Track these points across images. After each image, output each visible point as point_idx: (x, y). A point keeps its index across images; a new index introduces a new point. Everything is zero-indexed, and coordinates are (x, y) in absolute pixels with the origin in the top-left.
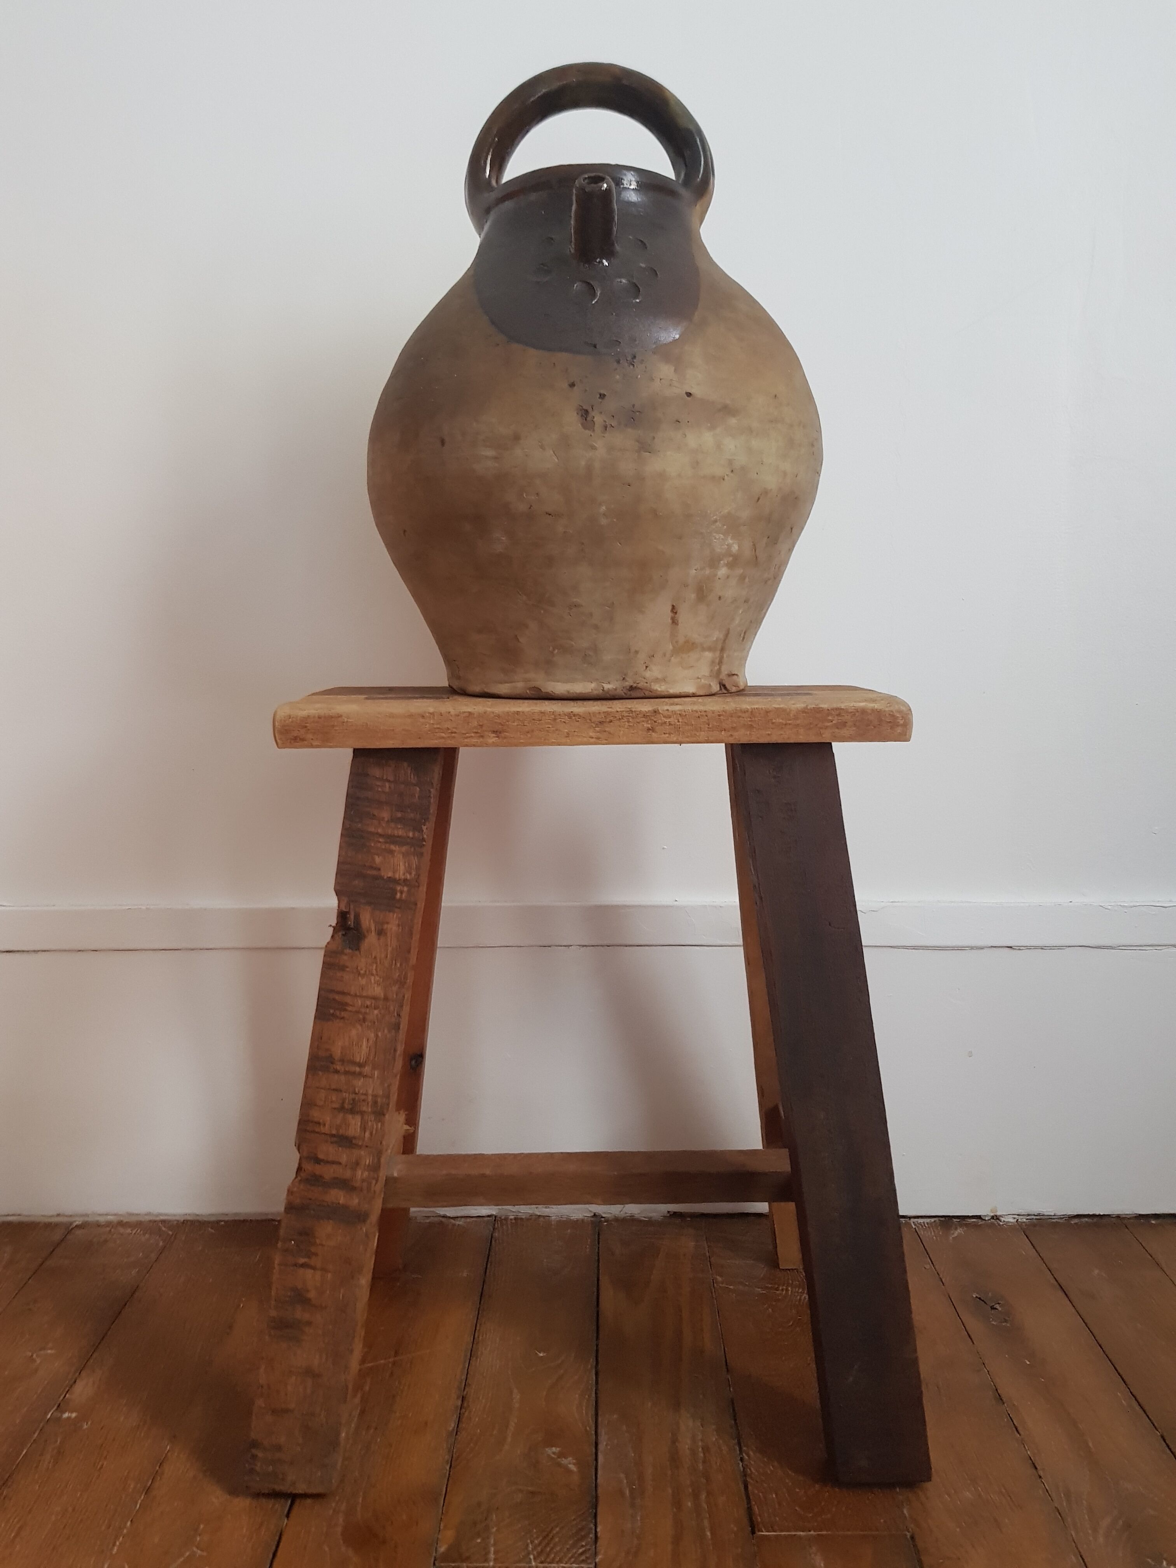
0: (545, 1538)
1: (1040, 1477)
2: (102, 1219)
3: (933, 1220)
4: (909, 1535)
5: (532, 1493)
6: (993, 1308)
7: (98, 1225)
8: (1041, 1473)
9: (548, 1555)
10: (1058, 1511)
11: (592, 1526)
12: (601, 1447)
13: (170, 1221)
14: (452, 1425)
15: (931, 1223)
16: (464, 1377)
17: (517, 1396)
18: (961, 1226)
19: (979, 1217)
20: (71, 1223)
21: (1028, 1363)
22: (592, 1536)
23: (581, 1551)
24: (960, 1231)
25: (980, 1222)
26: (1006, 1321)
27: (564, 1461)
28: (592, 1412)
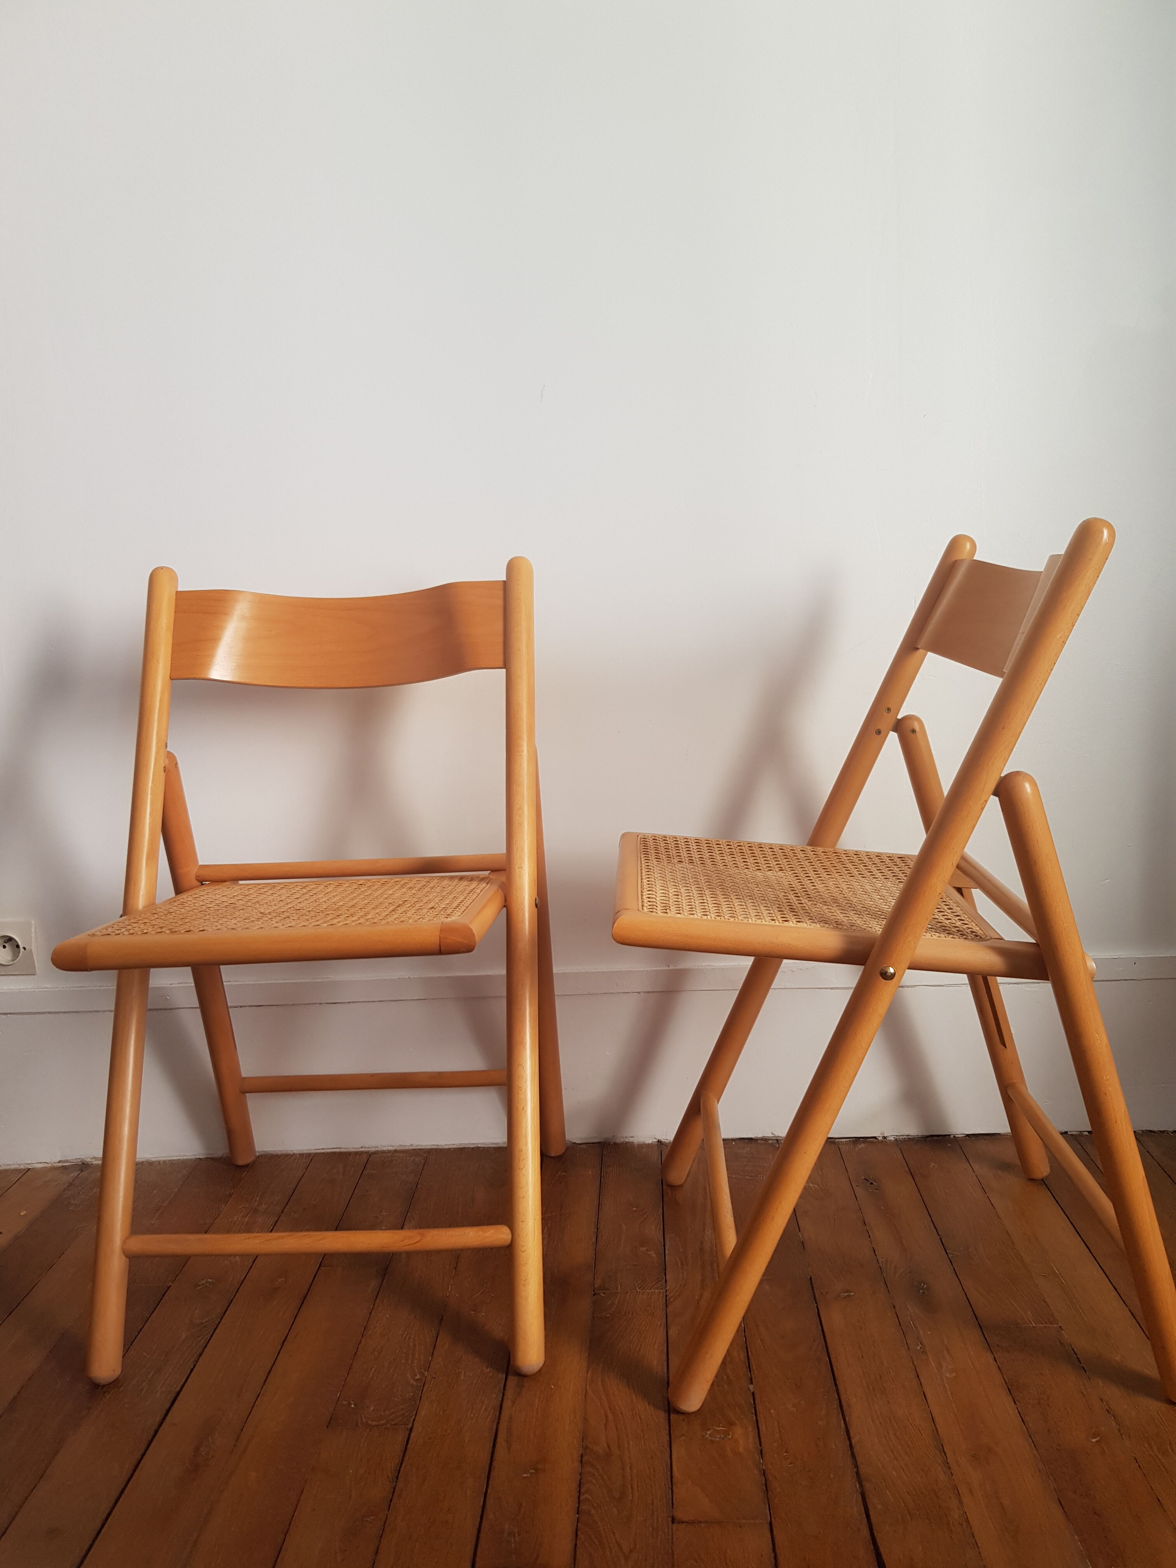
0: (642, 1282)
1: (876, 1255)
2: (385, 1149)
3: (848, 1140)
4: (809, 1277)
5: (636, 1265)
6: (871, 1183)
7: (383, 1152)
8: (877, 1254)
9: (645, 1287)
10: (881, 1268)
11: (664, 1276)
12: (667, 1248)
13: (423, 1149)
14: (594, 1240)
15: (847, 1141)
16: (597, 1219)
17: (624, 1227)
18: (864, 1143)
19: (875, 1138)
20: (369, 1151)
21: (883, 1208)
22: (664, 1280)
23: (659, 1285)
24: (862, 1145)
25: (875, 1140)
26: (877, 1190)
27: (649, 1253)
28: (662, 1233)
